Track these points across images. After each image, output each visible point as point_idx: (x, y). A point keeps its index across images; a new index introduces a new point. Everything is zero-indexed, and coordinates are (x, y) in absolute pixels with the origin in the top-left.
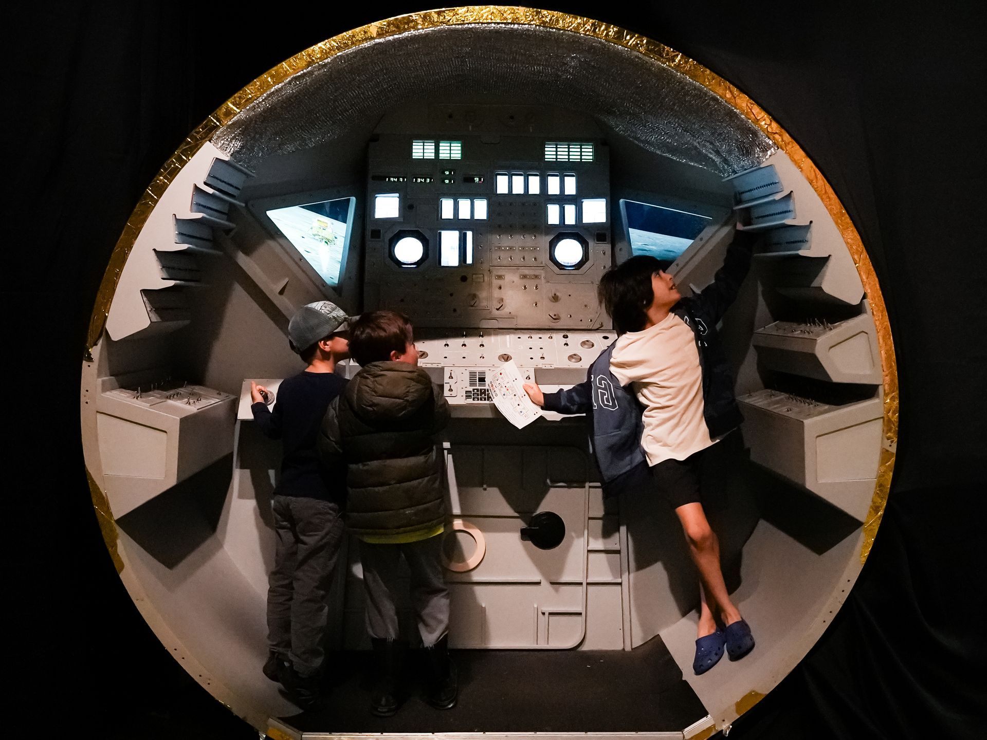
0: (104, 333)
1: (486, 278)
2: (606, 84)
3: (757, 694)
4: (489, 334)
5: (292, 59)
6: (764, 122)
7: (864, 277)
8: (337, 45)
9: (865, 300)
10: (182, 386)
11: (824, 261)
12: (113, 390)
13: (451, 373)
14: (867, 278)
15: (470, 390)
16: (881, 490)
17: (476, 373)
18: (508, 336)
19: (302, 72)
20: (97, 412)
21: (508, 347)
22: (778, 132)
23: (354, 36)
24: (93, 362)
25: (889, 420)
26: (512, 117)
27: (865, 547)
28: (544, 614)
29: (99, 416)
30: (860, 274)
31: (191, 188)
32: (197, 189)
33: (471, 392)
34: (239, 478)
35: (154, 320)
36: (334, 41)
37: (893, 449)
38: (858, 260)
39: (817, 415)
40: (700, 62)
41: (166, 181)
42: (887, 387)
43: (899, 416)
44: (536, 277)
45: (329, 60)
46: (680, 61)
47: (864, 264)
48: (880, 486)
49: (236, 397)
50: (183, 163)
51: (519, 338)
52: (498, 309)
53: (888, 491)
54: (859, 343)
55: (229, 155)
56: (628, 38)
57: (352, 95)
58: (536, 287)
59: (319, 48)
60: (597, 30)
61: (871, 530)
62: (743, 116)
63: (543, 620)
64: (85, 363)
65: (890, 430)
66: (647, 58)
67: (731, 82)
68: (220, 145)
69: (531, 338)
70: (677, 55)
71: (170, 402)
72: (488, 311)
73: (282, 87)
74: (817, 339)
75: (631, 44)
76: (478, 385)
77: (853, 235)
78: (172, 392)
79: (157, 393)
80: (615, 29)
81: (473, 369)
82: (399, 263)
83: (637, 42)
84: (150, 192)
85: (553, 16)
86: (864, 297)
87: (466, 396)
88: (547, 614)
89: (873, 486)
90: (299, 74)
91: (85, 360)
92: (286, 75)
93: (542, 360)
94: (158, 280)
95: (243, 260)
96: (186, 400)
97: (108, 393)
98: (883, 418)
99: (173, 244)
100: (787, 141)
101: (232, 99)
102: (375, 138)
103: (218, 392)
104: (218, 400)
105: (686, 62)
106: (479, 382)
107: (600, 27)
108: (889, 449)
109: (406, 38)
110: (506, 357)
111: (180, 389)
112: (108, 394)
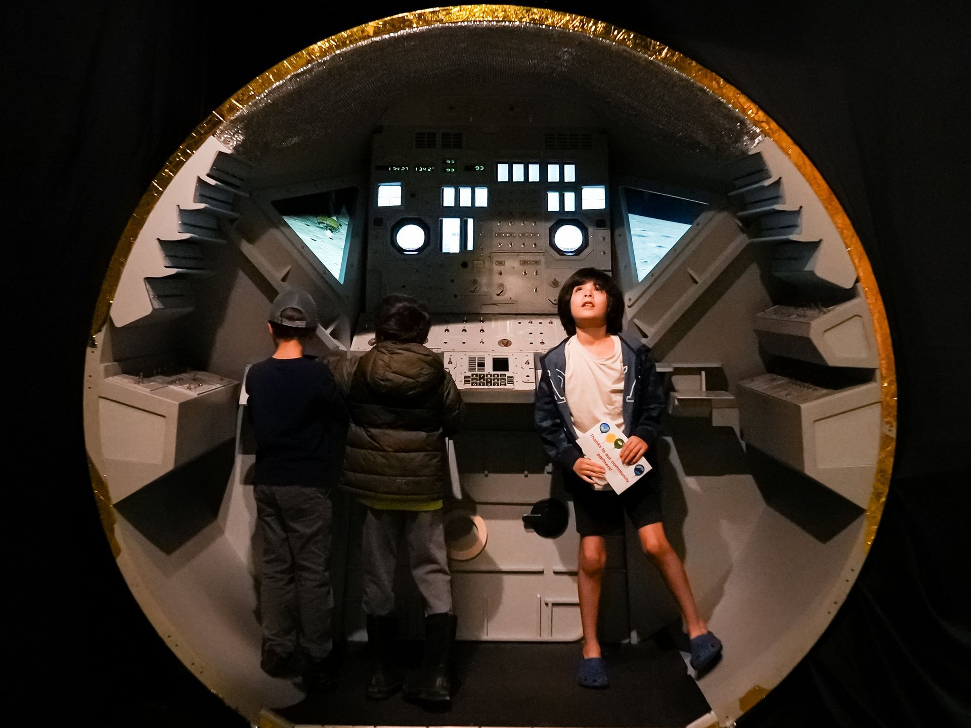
0: (108, 320)
1: (486, 264)
2: (599, 76)
3: (761, 690)
4: (490, 320)
5: (292, 58)
6: (752, 111)
7: (856, 261)
8: (335, 44)
9: (858, 284)
10: (185, 372)
11: (815, 245)
12: (116, 375)
13: (450, 359)
14: (859, 261)
15: (469, 375)
16: (882, 476)
17: (475, 358)
18: (508, 322)
19: (302, 70)
20: (100, 397)
21: (508, 332)
22: (765, 120)
23: (352, 36)
24: (96, 348)
25: (888, 404)
26: (512, 109)
27: (868, 535)
28: (547, 604)
29: (102, 401)
30: (851, 258)
31: (195, 180)
32: (200, 180)
33: (470, 377)
34: (242, 463)
35: (156, 307)
36: (333, 40)
37: (893, 434)
38: (849, 243)
39: (815, 399)
40: (686, 55)
41: (171, 174)
42: (884, 371)
43: (898, 401)
44: (537, 262)
45: (328, 58)
46: (667, 54)
47: (855, 248)
48: (881, 471)
49: (238, 382)
50: (188, 156)
51: (520, 323)
52: (498, 295)
53: (890, 476)
54: (854, 327)
55: (231, 148)
56: (616, 33)
57: (353, 90)
58: (536, 273)
59: (319, 47)
60: (585, 26)
61: (874, 517)
62: (730, 106)
63: (546, 611)
64: (89, 350)
65: (889, 415)
66: (634, 52)
67: (717, 74)
68: (223, 138)
69: (532, 323)
70: (663, 49)
71: (172, 387)
72: (490, 296)
73: (283, 84)
74: (811, 322)
75: (619, 39)
76: (477, 370)
77: (843, 220)
78: (174, 378)
79: (159, 378)
80: (603, 25)
81: (473, 355)
82: (401, 250)
83: (624, 37)
84: (156, 185)
85: (543, 13)
86: (857, 281)
87: (465, 381)
88: (550, 605)
89: (875, 471)
90: (299, 71)
91: (90, 347)
92: (287, 73)
93: (542, 346)
94: (161, 268)
95: (247, 248)
96: (187, 385)
97: (110, 378)
98: (880, 402)
99: (176, 234)
100: (774, 129)
101: (235, 96)
102: (378, 130)
103: (221, 377)
104: (219, 386)
105: (673, 55)
106: (478, 367)
107: (589, 23)
108: (889, 434)
109: (402, 36)
110: (505, 342)
111: (183, 374)
112: (111, 380)
